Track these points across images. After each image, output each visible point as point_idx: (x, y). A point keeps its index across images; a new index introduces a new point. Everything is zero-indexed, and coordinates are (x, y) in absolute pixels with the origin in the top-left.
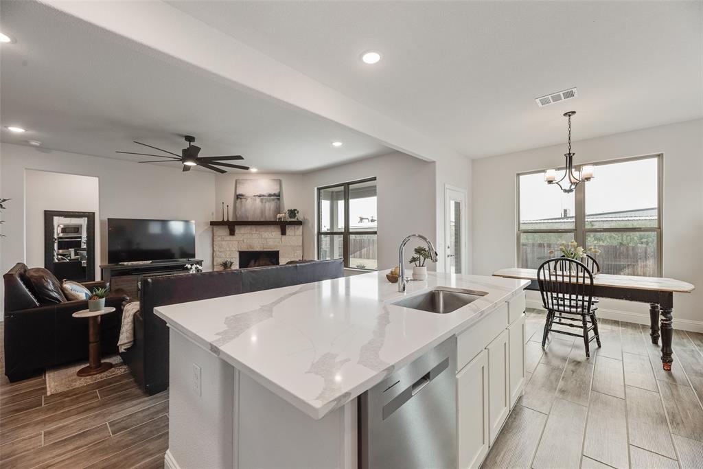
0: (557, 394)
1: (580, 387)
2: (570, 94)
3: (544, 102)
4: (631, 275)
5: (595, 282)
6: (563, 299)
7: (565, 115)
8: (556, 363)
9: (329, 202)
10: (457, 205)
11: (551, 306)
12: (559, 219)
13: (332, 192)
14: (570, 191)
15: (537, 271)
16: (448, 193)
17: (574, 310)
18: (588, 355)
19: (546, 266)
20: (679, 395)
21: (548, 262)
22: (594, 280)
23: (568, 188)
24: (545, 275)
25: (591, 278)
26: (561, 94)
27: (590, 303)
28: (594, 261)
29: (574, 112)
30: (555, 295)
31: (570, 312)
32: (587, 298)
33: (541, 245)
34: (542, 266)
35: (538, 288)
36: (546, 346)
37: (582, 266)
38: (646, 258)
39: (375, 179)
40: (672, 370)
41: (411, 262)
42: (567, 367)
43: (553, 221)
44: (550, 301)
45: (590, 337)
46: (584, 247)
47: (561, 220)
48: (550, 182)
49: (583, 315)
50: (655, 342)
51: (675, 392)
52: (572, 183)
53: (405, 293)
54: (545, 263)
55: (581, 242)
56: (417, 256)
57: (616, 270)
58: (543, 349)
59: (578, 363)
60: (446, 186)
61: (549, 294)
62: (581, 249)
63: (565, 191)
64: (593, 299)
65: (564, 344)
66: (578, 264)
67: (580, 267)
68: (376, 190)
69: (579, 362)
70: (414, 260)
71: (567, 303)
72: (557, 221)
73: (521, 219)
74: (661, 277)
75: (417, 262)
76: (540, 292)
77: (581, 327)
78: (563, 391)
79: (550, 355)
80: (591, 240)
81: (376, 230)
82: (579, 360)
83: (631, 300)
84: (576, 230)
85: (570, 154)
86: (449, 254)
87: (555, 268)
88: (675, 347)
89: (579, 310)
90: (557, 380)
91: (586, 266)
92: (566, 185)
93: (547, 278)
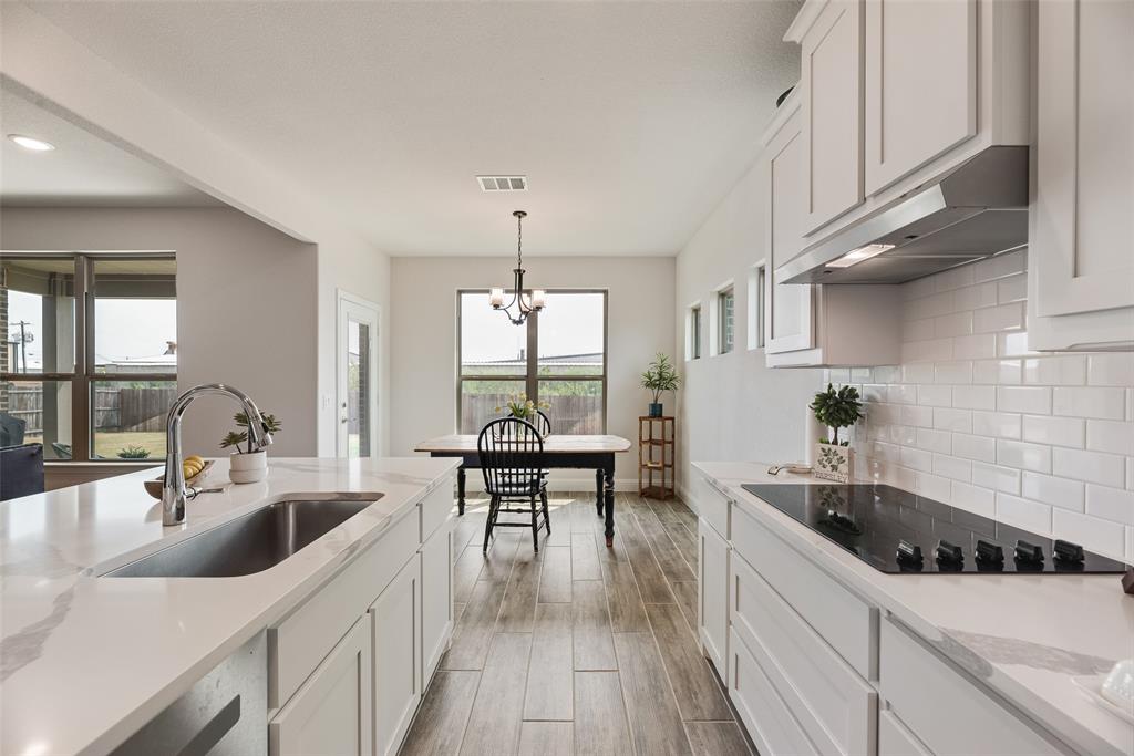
0: (496, 626)
1: (525, 604)
2: (518, 185)
3: (489, 186)
4: (580, 434)
5: (545, 449)
6: (510, 475)
7: (515, 213)
8: (499, 572)
9: (40, 297)
10: (364, 331)
11: (494, 489)
12: (515, 361)
13: (53, 275)
14: (519, 322)
15: (478, 436)
16: (344, 307)
17: (521, 489)
18: (536, 549)
19: (489, 430)
20: (619, 575)
21: (491, 424)
22: (544, 445)
23: (517, 319)
24: (489, 445)
25: (540, 442)
26: (509, 178)
27: (541, 476)
28: (546, 419)
29: (525, 214)
30: (499, 471)
31: (517, 494)
32: (536, 471)
33: (493, 397)
34: (484, 431)
35: (479, 464)
36: (488, 548)
37: (532, 428)
38: (594, 410)
39: (172, 257)
40: (614, 545)
41: (226, 444)
42: (513, 574)
43: (509, 364)
44: (494, 480)
45: (539, 525)
46: (536, 402)
47: (518, 364)
48: (496, 307)
49: (532, 496)
50: (600, 513)
51: (616, 575)
52: (523, 312)
53: (184, 527)
54: (487, 427)
55: (532, 393)
56: (240, 430)
57: (565, 429)
58: (485, 555)
59: (524, 565)
60: (341, 294)
61: (493, 470)
62: (531, 403)
63: (515, 322)
64: (543, 471)
65: (512, 541)
66: (527, 425)
67: (530, 430)
68: (173, 285)
69: (526, 564)
70: (233, 439)
71: (514, 480)
72: (513, 364)
73: (463, 360)
74: (605, 434)
75: (244, 445)
76: (481, 470)
77: (529, 511)
78: (504, 619)
79: (493, 563)
80: (544, 391)
81: (174, 371)
82: (526, 560)
83: (579, 467)
84: (527, 377)
85: (519, 271)
86: (346, 417)
87: (502, 432)
88: (616, 516)
89: (528, 488)
90: (498, 603)
91: (536, 428)
92: (516, 315)
93: (491, 448)
